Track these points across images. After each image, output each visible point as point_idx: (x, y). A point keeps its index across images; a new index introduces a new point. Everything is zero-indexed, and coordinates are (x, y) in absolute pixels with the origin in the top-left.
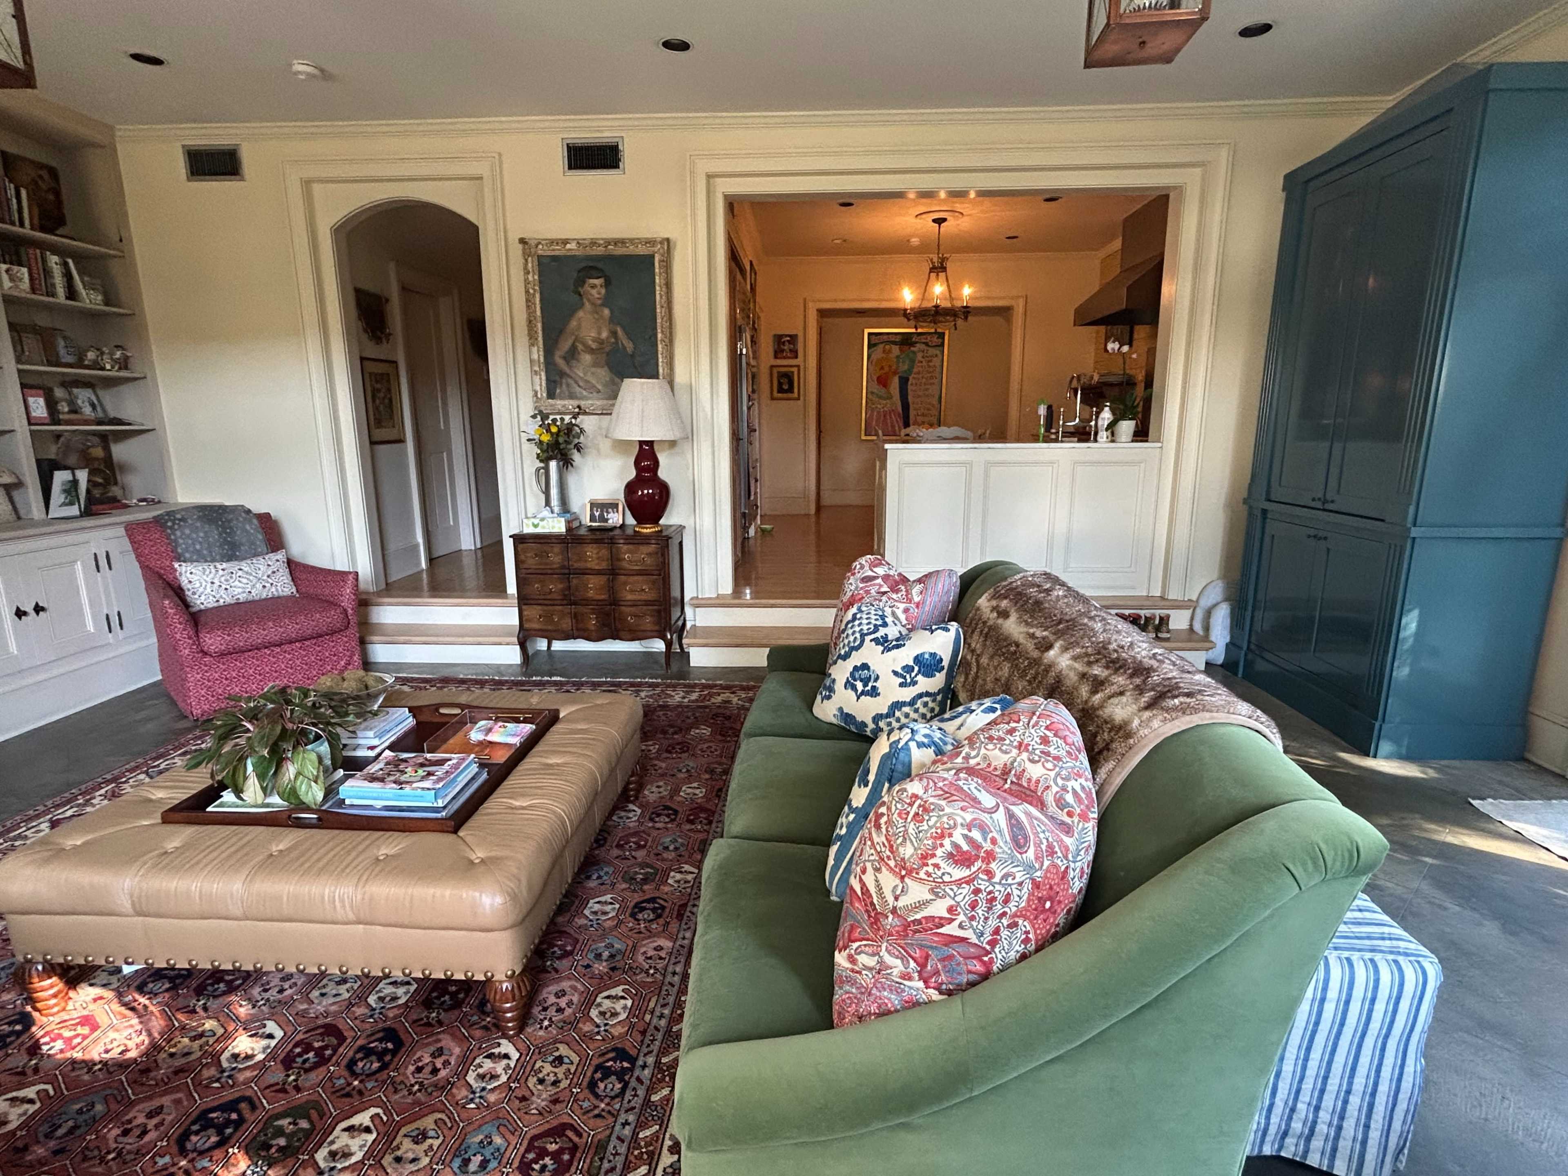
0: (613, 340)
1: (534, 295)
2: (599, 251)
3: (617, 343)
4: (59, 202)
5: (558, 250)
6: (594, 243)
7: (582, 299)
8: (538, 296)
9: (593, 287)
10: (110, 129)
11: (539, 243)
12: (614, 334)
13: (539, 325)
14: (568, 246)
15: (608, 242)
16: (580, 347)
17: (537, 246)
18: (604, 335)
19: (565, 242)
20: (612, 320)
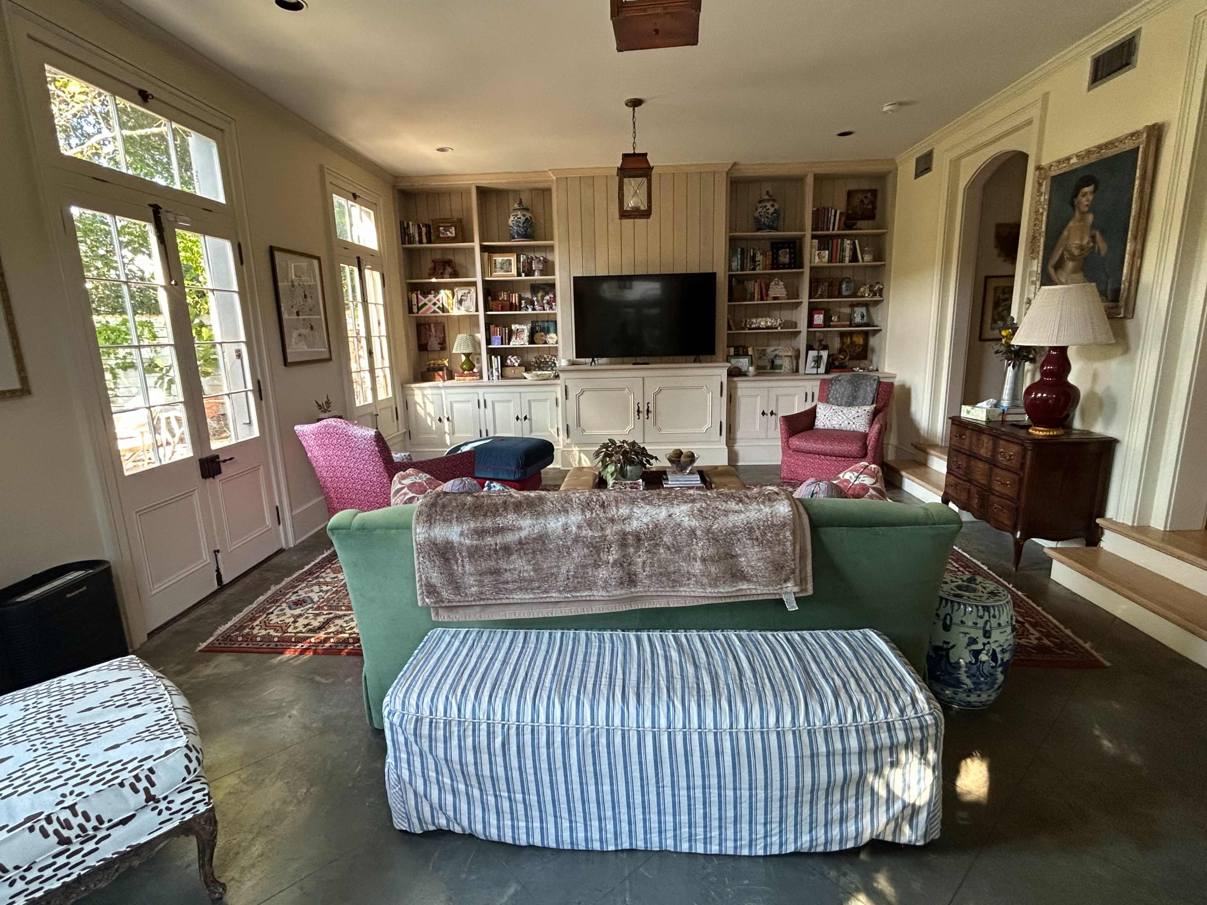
0: (1092, 244)
1: (1042, 214)
2: (1093, 159)
3: (1093, 247)
4: (874, 208)
5: (1064, 168)
6: (1089, 152)
7: (1074, 210)
8: (1045, 214)
9: (1085, 195)
10: (893, 161)
11: (1051, 166)
12: (1093, 238)
13: (1042, 240)
14: (1072, 161)
15: (1100, 147)
16: (1066, 255)
17: (1050, 168)
18: (1086, 240)
19: (1068, 159)
20: (1094, 226)
